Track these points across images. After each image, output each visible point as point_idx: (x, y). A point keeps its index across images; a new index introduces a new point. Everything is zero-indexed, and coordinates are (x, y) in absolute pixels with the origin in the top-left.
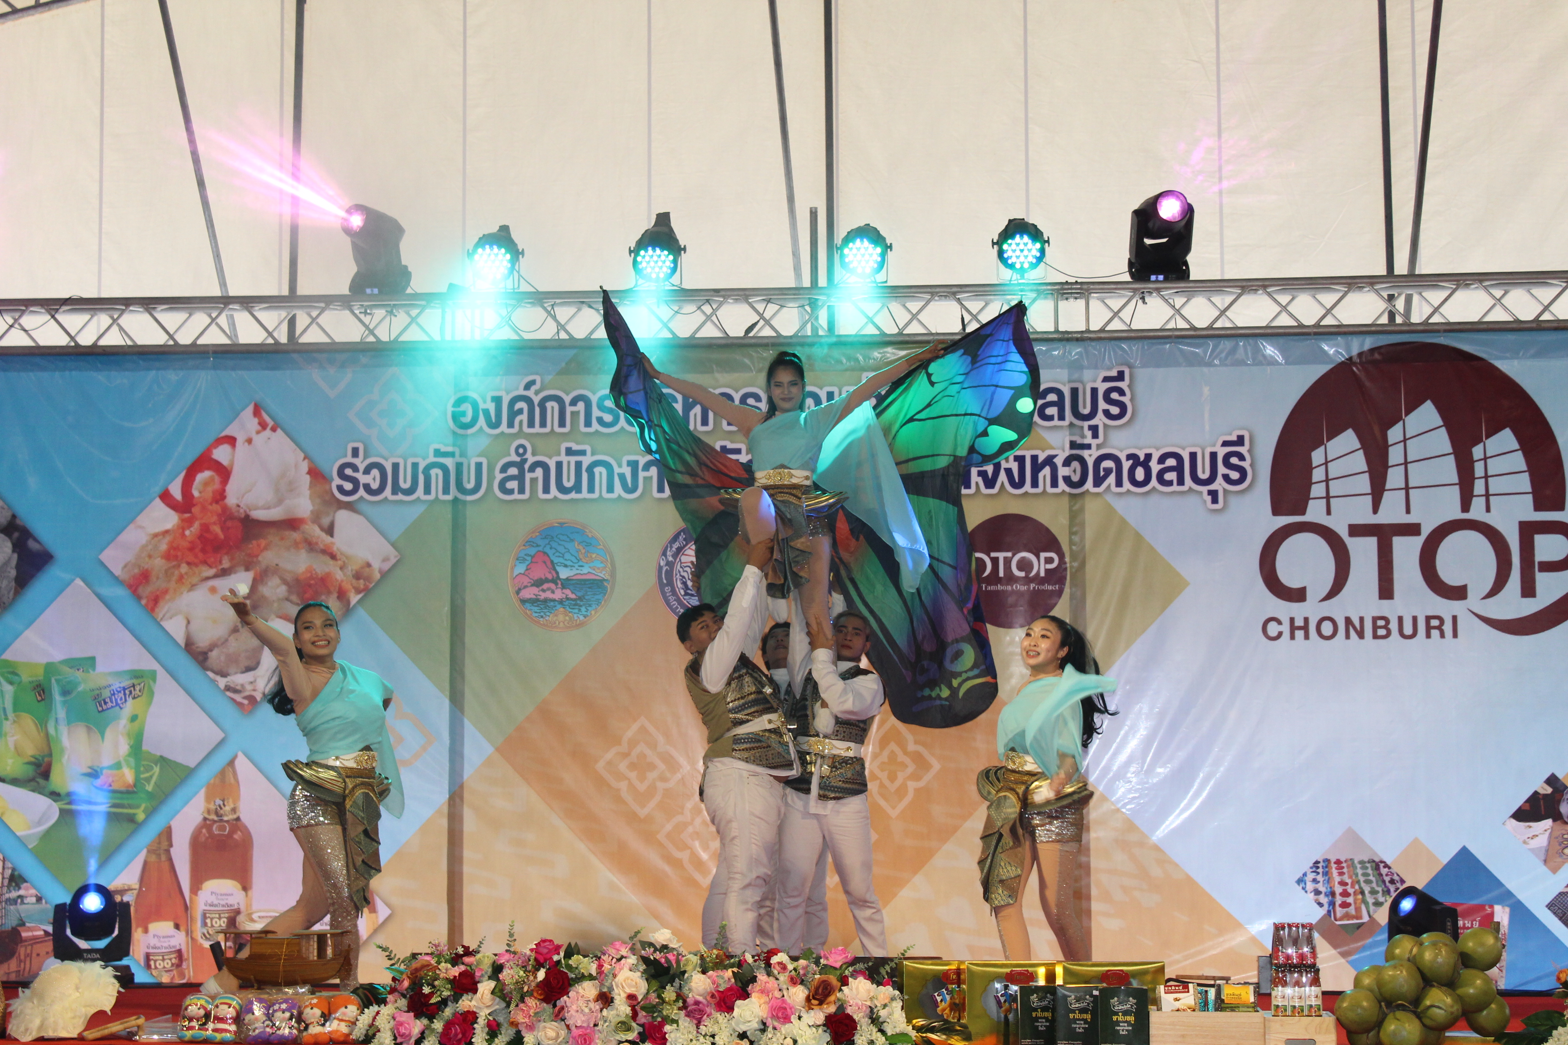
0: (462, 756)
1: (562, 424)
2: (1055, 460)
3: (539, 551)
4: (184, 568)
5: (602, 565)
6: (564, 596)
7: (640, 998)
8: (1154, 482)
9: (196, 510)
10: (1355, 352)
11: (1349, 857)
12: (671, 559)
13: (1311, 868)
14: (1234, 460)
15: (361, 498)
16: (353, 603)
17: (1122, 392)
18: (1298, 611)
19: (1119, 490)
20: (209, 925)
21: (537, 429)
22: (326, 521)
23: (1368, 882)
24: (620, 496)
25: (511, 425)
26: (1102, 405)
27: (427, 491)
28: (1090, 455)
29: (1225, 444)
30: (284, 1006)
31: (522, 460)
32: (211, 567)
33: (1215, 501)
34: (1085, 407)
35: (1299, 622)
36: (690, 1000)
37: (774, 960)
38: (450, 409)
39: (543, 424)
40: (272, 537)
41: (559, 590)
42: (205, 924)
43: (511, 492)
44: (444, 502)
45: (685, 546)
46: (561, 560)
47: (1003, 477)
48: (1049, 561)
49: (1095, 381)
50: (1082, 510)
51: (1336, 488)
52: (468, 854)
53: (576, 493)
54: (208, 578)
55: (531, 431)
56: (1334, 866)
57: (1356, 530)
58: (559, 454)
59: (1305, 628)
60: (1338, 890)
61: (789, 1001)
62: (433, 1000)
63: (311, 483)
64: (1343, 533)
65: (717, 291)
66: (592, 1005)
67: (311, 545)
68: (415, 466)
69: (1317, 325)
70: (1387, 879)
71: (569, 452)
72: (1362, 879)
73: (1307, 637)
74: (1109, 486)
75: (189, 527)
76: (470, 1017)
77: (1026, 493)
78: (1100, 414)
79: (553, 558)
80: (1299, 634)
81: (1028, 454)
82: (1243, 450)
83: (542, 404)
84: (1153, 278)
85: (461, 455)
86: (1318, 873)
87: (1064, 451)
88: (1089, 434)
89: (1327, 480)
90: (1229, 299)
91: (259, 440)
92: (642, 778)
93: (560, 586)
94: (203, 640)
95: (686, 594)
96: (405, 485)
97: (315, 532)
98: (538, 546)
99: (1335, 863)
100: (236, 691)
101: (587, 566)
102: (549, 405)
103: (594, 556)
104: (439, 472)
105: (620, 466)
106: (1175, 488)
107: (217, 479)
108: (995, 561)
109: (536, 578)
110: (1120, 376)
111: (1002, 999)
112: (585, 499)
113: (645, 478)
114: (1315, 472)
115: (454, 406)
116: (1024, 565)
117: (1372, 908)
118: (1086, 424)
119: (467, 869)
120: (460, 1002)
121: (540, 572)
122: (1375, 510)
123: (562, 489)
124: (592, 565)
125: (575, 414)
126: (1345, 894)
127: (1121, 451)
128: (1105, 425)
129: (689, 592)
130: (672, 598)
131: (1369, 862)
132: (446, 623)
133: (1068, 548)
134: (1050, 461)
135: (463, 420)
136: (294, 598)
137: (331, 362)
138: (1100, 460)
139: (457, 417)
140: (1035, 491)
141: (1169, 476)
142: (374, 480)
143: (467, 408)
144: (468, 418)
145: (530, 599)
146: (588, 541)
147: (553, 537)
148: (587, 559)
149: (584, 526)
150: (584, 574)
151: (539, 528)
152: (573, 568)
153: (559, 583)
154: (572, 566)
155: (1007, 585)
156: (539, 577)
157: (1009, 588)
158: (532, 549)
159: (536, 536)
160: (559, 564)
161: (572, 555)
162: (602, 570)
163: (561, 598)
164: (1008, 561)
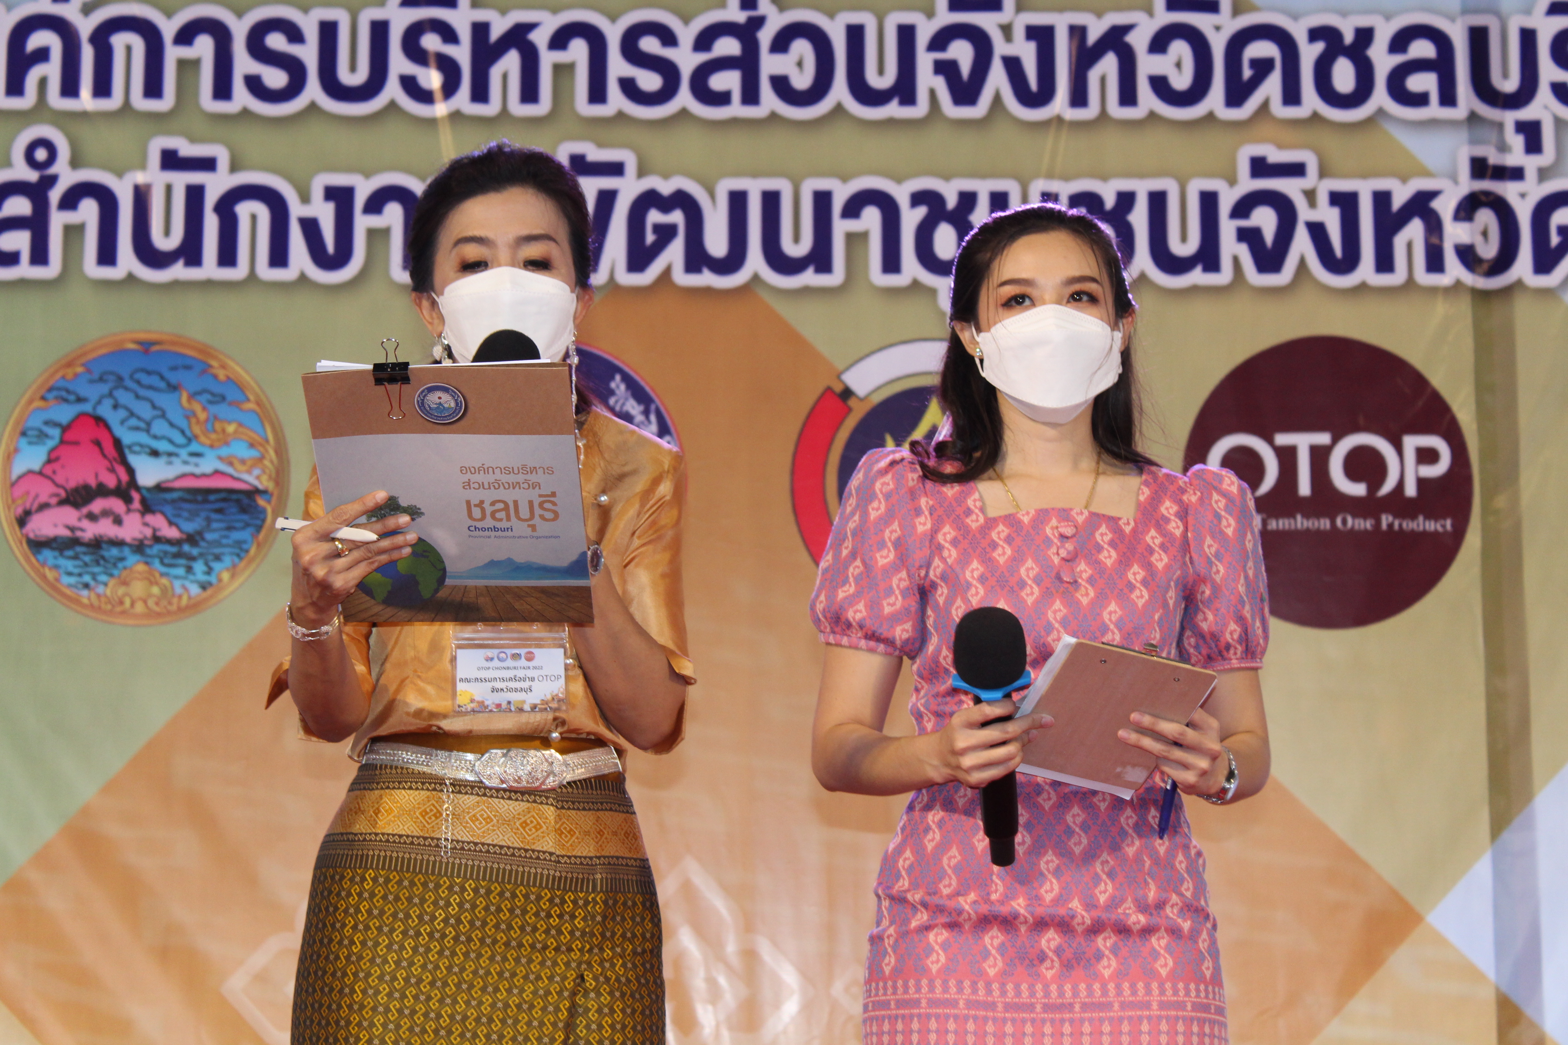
1: (153, 88)
2: (1436, 204)
3: (81, 416)
5: (254, 453)
6: (148, 532)
21: (86, 100)
24: (303, 278)
25: (14, 87)
26: (1549, 70)
28: (1523, 196)
31: (42, 178)
34: (1505, 75)
39: (102, 88)
41: (138, 515)
43: (11, 259)
46: (143, 438)
47: (1302, 243)
48: (1427, 456)
49: (1528, 12)
50: (1507, 330)
53: (187, 264)
55: (69, 104)
58: (144, 167)
71: (171, 161)
77: (1363, 288)
78: (1545, 92)
79: (120, 432)
81: (1365, 190)
83: (101, 38)
87: (1455, 181)
88: (1517, 142)
93: (136, 504)
98: (80, 400)
101: (210, 455)
102: (120, 41)
103: (231, 429)
105: (305, 198)
108: (1287, 456)
109: (72, 484)
112: (209, 284)
113: (372, 233)
116: (1365, 465)
118: (1510, 117)
121: (86, 470)
123: (148, 254)
124: (224, 451)
125: (188, 67)
128: (1558, 120)
133: (1474, 426)
134: (1421, 205)
138: (1547, 206)
140: (1384, 280)
145: (55, 539)
146: (217, 389)
147: (120, 379)
148: (214, 436)
149: (205, 350)
150: (204, 476)
151: (85, 354)
152: (174, 459)
153: (136, 496)
154: (170, 454)
155: (1318, 515)
156: (81, 482)
157: (1325, 524)
158: (65, 407)
159: (76, 375)
160: (137, 448)
161: (172, 425)
162: (253, 466)
163: (139, 536)
164: (1320, 456)
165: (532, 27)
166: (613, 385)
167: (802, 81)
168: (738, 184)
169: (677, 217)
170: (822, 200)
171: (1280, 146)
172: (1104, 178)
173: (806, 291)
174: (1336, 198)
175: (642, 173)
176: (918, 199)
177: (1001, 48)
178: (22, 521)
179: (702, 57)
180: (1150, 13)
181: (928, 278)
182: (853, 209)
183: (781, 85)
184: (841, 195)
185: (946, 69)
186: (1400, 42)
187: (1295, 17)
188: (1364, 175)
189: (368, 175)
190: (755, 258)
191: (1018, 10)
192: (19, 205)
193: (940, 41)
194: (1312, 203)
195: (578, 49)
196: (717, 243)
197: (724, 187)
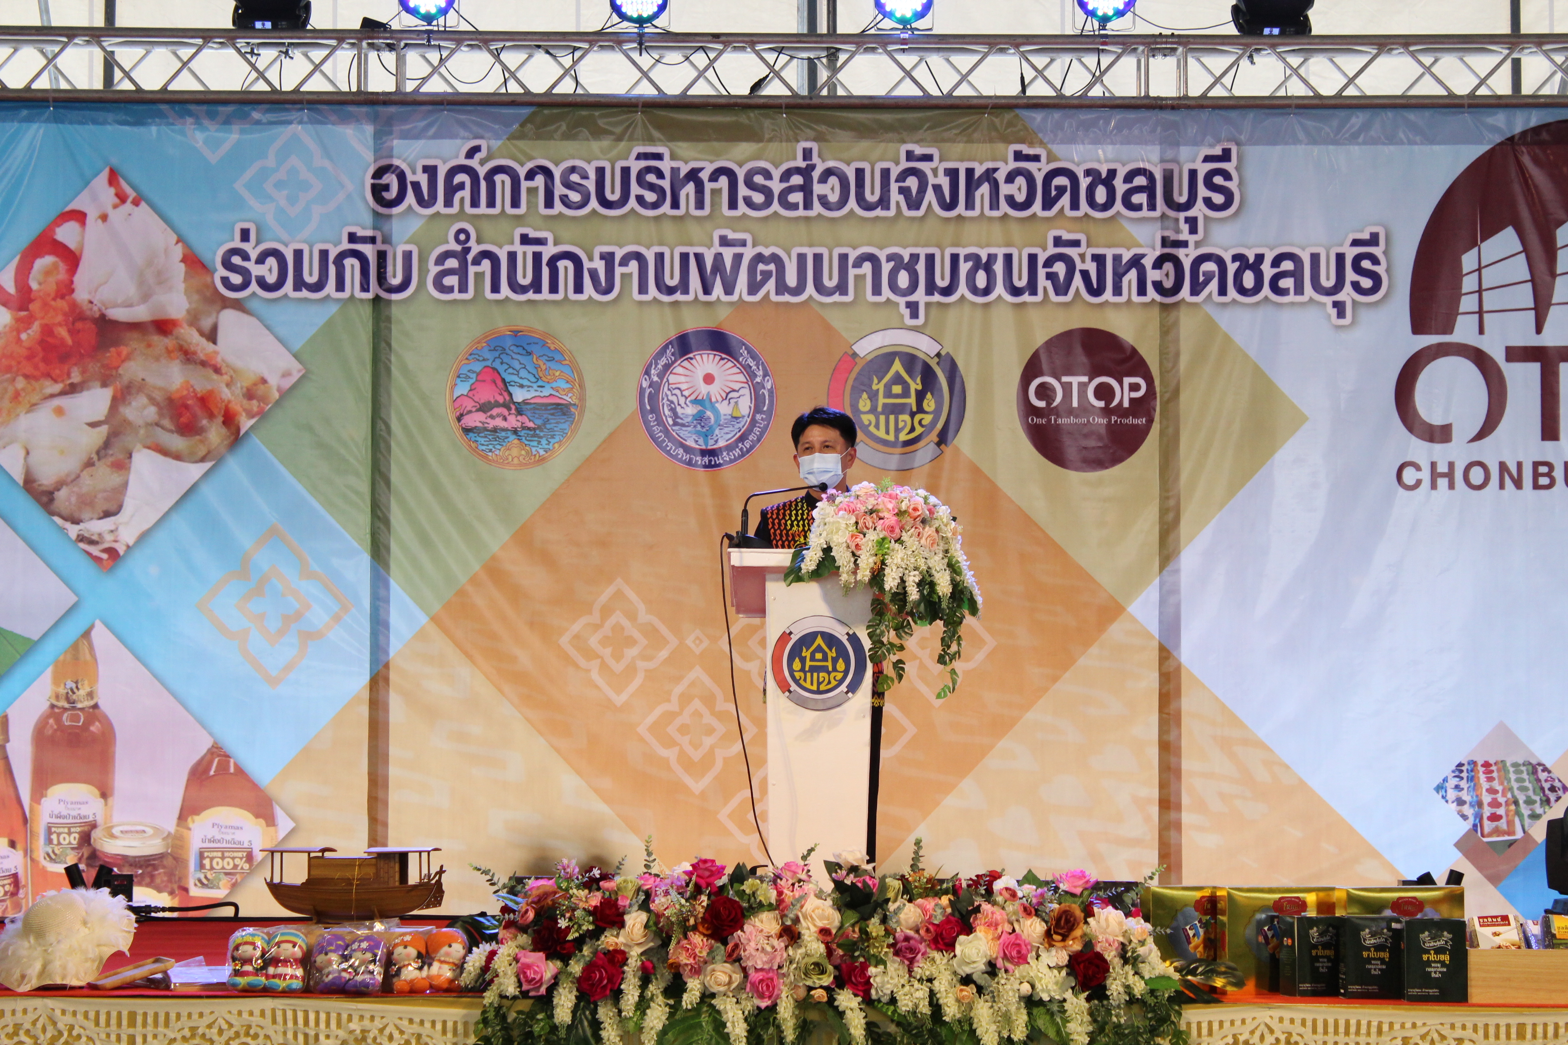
0: (386, 625)
1: (515, 203)
2: (1143, 261)
3: (487, 366)
4: (21, 383)
5: (569, 386)
6: (519, 424)
7: (834, 931)
8: (1266, 290)
9: (34, 307)
10: (1518, 129)
11: (1500, 759)
12: (656, 379)
13: (1453, 772)
14: (1366, 264)
15: (254, 294)
16: (243, 430)
17: (1227, 176)
18: (1441, 453)
19: (1223, 299)
20: (55, 842)
21: (483, 209)
22: (206, 323)
23: (1523, 789)
24: (590, 298)
25: (448, 203)
26: (1203, 191)
27: (340, 287)
28: (1187, 255)
29: (1356, 243)
30: (364, 945)
31: (463, 249)
32: (55, 381)
33: (1341, 314)
34: (1181, 194)
35: (1442, 468)
36: (899, 935)
37: (998, 885)
38: (369, 181)
39: (491, 204)
40: (133, 343)
41: (514, 416)
42: (50, 841)
43: (450, 290)
44: (361, 300)
45: (674, 362)
46: (515, 378)
47: (1078, 281)
48: (1134, 387)
49: (1193, 161)
50: (1176, 323)
51: (1490, 301)
53: (534, 292)
54: (52, 396)
55: (475, 211)
56: (1481, 769)
57: (1515, 354)
58: (512, 243)
59: (1450, 475)
60: (1487, 799)
61: (1024, 936)
62: (570, 937)
63: (186, 273)
64: (1498, 355)
65: (716, 37)
66: (775, 942)
67: (187, 355)
68: (324, 254)
69: (1472, 95)
70: (1547, 786)
71: (525, 240)
72: (1515, 785)
73: (1451, 486)
74: (1210, 295)
75: (26, 329)
76: (620, 957)
77: (1106, 304)
78: (1200, 203)
79: (504, 375)
80: (1443, 483)
81: (1109, 253)
82: (1377, 251)
83: (490, 177)
84: (1267, 31)
85: (384, 242)
86: (1462, 778)
87: (1154, 249)
88: (1185, 228)
89: (1480, 291)
90: (1363, 60)
91: (116, 216)
92: (618, 657)
93: (513, 411)
94: (46, 477)
95: (675, 424)
96: (311, 278)
97: (193, 338)
98: (485, 359)
99: (1482, 766)
100: (92, 542)
101: (548, 386)
102: (498, 178)
103: (557, 374)
104: (356, 263)
105: (591, 259)
106: (1292, 297)
107: (62, 267)
109: (482, 401)
110: (1226, 156)
111: (1270, 934)
112: (546, 301)
113: (623, 276)
114: (1465, 280)
115: (374, 177)
116: (1104, 392)
117: (1527, 821)
118: (1182, 215)
119: (394, 772)
120: (603, 938)
121: (487, 394)
122: (1539, 330)
123: (514, 286)
124: (554, 385)
125: (532, 192)
126: (1495, 804)
127: (1226, 250)
128: (1206, 217)
129: (679, 421)
130: (656, 429)
131: (1524, 765)
132: (366, 457)
133: (1158, 372)
134: (1136, 262)
135: (386, 195)
136: (167, 423)
137: (212, 116)
138: (1199, 261)
139: (378, 191)
140: (1117, 299)
141: (1284, 283)
142: (269, 271)
143: (391, 179)
144: (393, 193)
145: (475, 428)
146: (551, 354)
147: (504, 349)
148: (549, 377)
149: (544, 335)
150: (545, 397)
151: (486, 336)
152: (531, 389)
153: (513, 407)
154: (529, 387)
155: (1082, 417)
156: (486, 400)
157: (1084, 421)
158: (478, 363)
159: (483, 347)
160: (513, 383)
161: (529, 372)
162: (568, 392)
163: (515, 426)
164: (1083, 387)
165: (701, 169)
166: (741, 351)
167: (834, 198)
168: (802, 250)
169: (772, 267)
170: (843, 258)
171: (1069, 232)
172: (982, 247)
173: (835, 304)
174: (1095, 258)
175: (754, 246)
176: (889, 258)
177: (932, 180)
178: (459, 419)
179: (785, 185)
180: (1006, 162)
181: (894, 298)
182: (858, 264)
183: (824, 201)
184: (853, 256)
185: (904, 191)
186: (1129, 178)
187: (1078, 164)
188: (1109, 246)
189: (621, 246)
190: (810, 289)
191: (941, 160)
192: (452, 263)
193: (902, 177)
194: (1083, 261)
195: (723, 181)
196: (791, 280)
197: (795, 251)
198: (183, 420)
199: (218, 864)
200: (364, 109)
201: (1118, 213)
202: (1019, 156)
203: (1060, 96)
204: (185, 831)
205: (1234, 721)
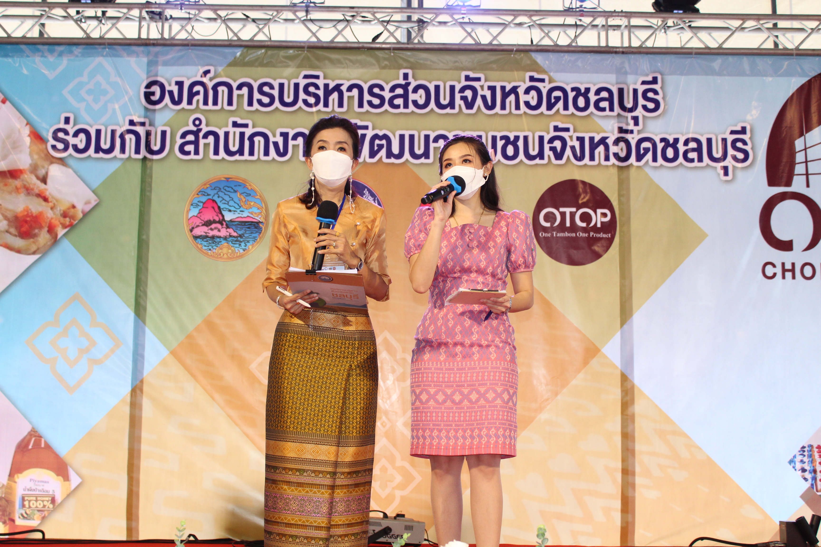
0: (143, 357)
1: (230, 103)
2: (607, 141)
3: (209, 200)
5: (259, 211)
6: (228, 234)
8: (681, 159)
13: (799, 451)
14: (740, 145)
15: (70, 155)
16: (59, 236)
17: (656, 92)
18: (787, 257)
19: (655, 164)
21: (210, 106)
22: (42, 172)
24: (274, 159)
25: (190, 102)
26: (641, 101)
27: (123, 150)
28: (633, 138)
29: (733, 132)
31: (198, 129)
33: (726, 173)
34: (629, 103)
35: (789, 266)
38: (143, 90)
39: (215, 103)
41: (225, 229)
43: (188, 153)
44: (136, 159)
46: (226, 206)
47: (568, 152)
48: (605, 215)
49: (635, 84)
50: (628, 178)
51: (812, 168)
52: (145, 435)
53: (240, 155)
55: (205, 108)
56: (816, 450)
58: (227, 126)
60: (819, 468)
63: (31, 143)
64: (819, 201)
65: (353, 8)
67: (28, 190)
68: (113, 132)
69: (797, 49)
71: (235, 124)
74: (647, 161)
77: (585, 165)
78: (640, 108)
79: (220, 204)
80: (789, 275)
81: (587, 136)
82: (746, 137)
83: (215, 88)
84: (675, 11)
85: (150, 125)
86: (804, 456)
87: (613, 134)
88: (632, 122)
89: (806, 162)
93: (224, 226)
96: (105, 145)
97: (33, 180)
98: (208, 195)
99: (817, 448)
101: (246, 211)
102: (220, 89)
103: (252, 204)
104: (133, 137)
105: (274, 136)
106: (696, 164)
108: (563, 215)
109: (206, 220)
110: (654, 81)
112: (246, 161)
113: (294, 146)
114: (798, 155)
115: (146, 87)
116: (586, 218)
118: (630, 115)
119: (144, 447)
121: (210, 215)
123: (228, 152)
124: (250, 210)
125: (240, 97)
127: (656, 135)
128: (644, 116)
132: (134, 253)
133: (618, 206)
134: (603, 141)
135: (153, 98)
136: (13, 230)
137: (51, 52)
138: (640, 142)
139: (148, 96)
140: (592, 163)
141: (691, 155)
142: (81, 141)
143: (156, 89)
144: (157, 97)
145: (201, 236)
146: (248, 192)
147: (220, 189)
148: (247, 206)
149: (245, 181)
150: (244, 217)
151: (210, 181)
152: (235, 212)
153: (224, 223)
154: (235, 211)
155: (572, 232)
156: (209, 219)
157: (574, 235)
158: (204, 196)
159: (207, 188)
160: (225, 209)
161: (235, 202)
162: (259, 215)
163: (226, 235)
164: (572, 215)
165: (341, 85)
166: (365, 192)
167: (421, 102)
168: (402, 132)
169: (384, 142)
170: (427, 137)
171: (563, 123)
172: (510, 132)
173: (422, 164)
174: (578, 139)
175: (373, 129)
177: (480, 92)
178: (191, 231)
179: (392, 94)
180: (525, 82)
182: (436, 140)
183: (415, 103)
184: (432, 136)
185: (464, 98)
186: (598, 92)
187: (567, 84)
188: (587, 132)
189: (293, 129)
190: (407, 154)
191: (486, 80)
192: (191, 138)
193: (462, 90)
194: (572, 140)
195: (355, 92)
196: (396, 150)
197: (398, 133)
198: (24, 229)
199: (34, 504)
200: (142, 49)
201: (592, 113)
202: (532, 79)
203: (557, 45)
204: (13, 484)
205: (668, 420)
